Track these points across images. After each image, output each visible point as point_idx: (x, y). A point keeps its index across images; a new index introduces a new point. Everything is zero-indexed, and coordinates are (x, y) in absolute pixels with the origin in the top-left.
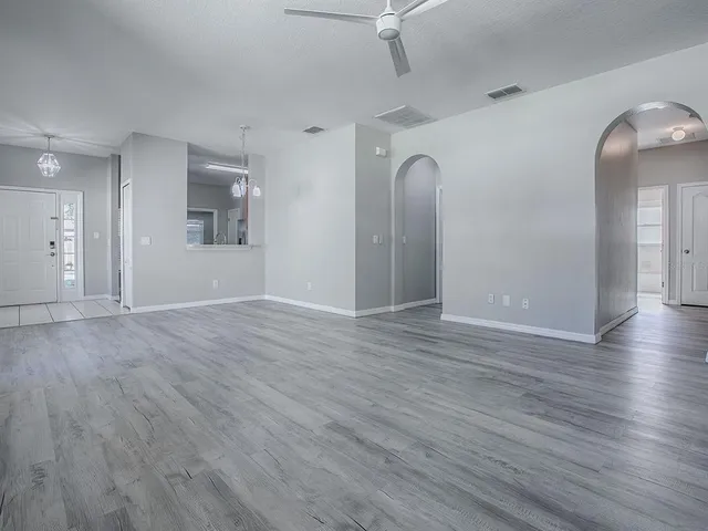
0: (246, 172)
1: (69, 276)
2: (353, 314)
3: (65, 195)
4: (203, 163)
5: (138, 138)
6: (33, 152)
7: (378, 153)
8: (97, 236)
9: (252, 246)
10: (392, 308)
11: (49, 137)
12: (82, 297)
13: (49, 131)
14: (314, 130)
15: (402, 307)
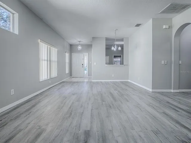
0: (123, 43)
1: (86, 72)
2: (151, 90)
3: (85, 54)
4: (114, 42)
5: (94, 38)
6: (77, 45)
7: (164, 28)
8: (91, 63)
9: (124, 65)
10: (172, 91)
11: (80, 42)
12: (88, 76)
13: (79, 40)
14: (138, 25)
15: (178, 91)
